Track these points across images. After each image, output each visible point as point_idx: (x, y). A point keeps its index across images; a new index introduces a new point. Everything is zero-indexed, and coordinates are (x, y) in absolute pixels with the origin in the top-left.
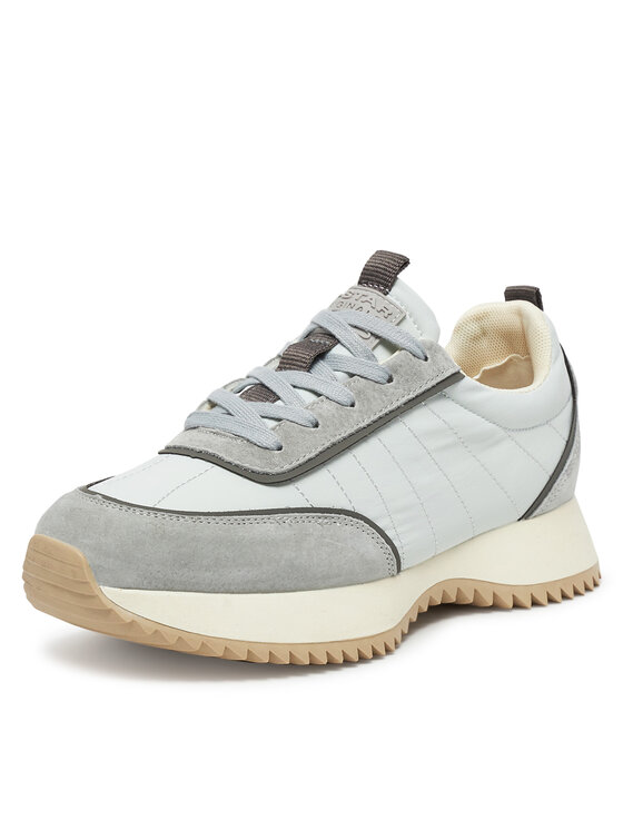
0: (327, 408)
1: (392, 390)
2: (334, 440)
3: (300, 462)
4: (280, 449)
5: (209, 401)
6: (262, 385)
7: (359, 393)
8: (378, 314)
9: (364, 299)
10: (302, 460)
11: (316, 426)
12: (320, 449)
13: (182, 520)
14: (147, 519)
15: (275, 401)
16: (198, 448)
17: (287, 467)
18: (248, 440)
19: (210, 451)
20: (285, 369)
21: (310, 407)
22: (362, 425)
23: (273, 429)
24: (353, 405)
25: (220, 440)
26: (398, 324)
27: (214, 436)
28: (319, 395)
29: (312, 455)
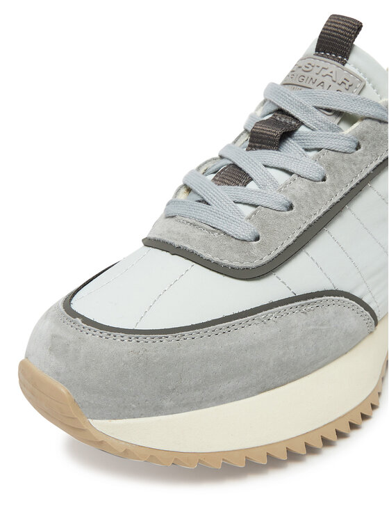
0: (300, 186)
1: (360, 158)
2: (310, 221)
3: (279, 251)
4: (257, 239)
5: (185, 185)
6: (235, 165)
7: (330, 165)
8: (339, 88)
9: (324, 72)
10: (280, 249)
11: (291, 207)
12: (297, 234)
13: (165, 340)
14: (127, 346)
15: (248, 183)
16: (177, 244)
17: (266, 258)
18: (225, 233)
19: (189, 247)
20: (256, 148)
21: (283, 189)
22: (335, 200)
23: (249, 218)
24: (324, 180)
25: (197, 234)
26: (359, 94)
27: (191, 228)
28: (291, 173)
29: (291, 241)
